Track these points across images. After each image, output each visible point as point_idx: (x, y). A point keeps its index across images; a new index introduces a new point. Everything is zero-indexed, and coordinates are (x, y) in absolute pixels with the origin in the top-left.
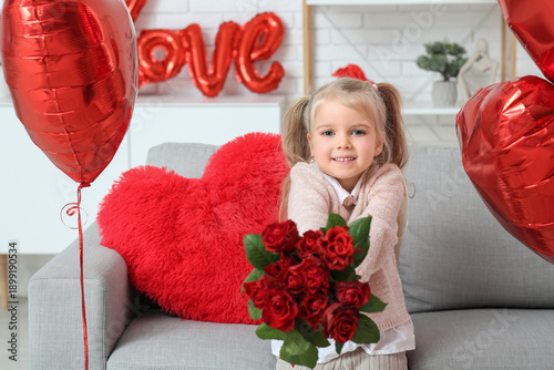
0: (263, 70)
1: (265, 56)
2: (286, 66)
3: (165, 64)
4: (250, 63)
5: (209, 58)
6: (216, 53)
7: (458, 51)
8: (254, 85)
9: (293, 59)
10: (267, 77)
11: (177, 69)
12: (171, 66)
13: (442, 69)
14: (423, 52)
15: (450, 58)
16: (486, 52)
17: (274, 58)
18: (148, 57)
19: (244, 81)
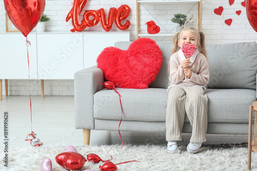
0: (124, 23)
1: (125, 18)
2: (131, 22)
3: (93, 21)
4: (120, 20)
5: (107, 19)
6: (109, 17)
7: (184, 17)
8: (121, 27)
9: (133, 19)
10: (125, 25)
11: (97, 22)
12: (95, 21)
13: (179, 22)
14: (174, 17)
15: (182, 19)
16: (193, 17)
17: (127, 19)
18: (88, 19)
19: (118, 26)
